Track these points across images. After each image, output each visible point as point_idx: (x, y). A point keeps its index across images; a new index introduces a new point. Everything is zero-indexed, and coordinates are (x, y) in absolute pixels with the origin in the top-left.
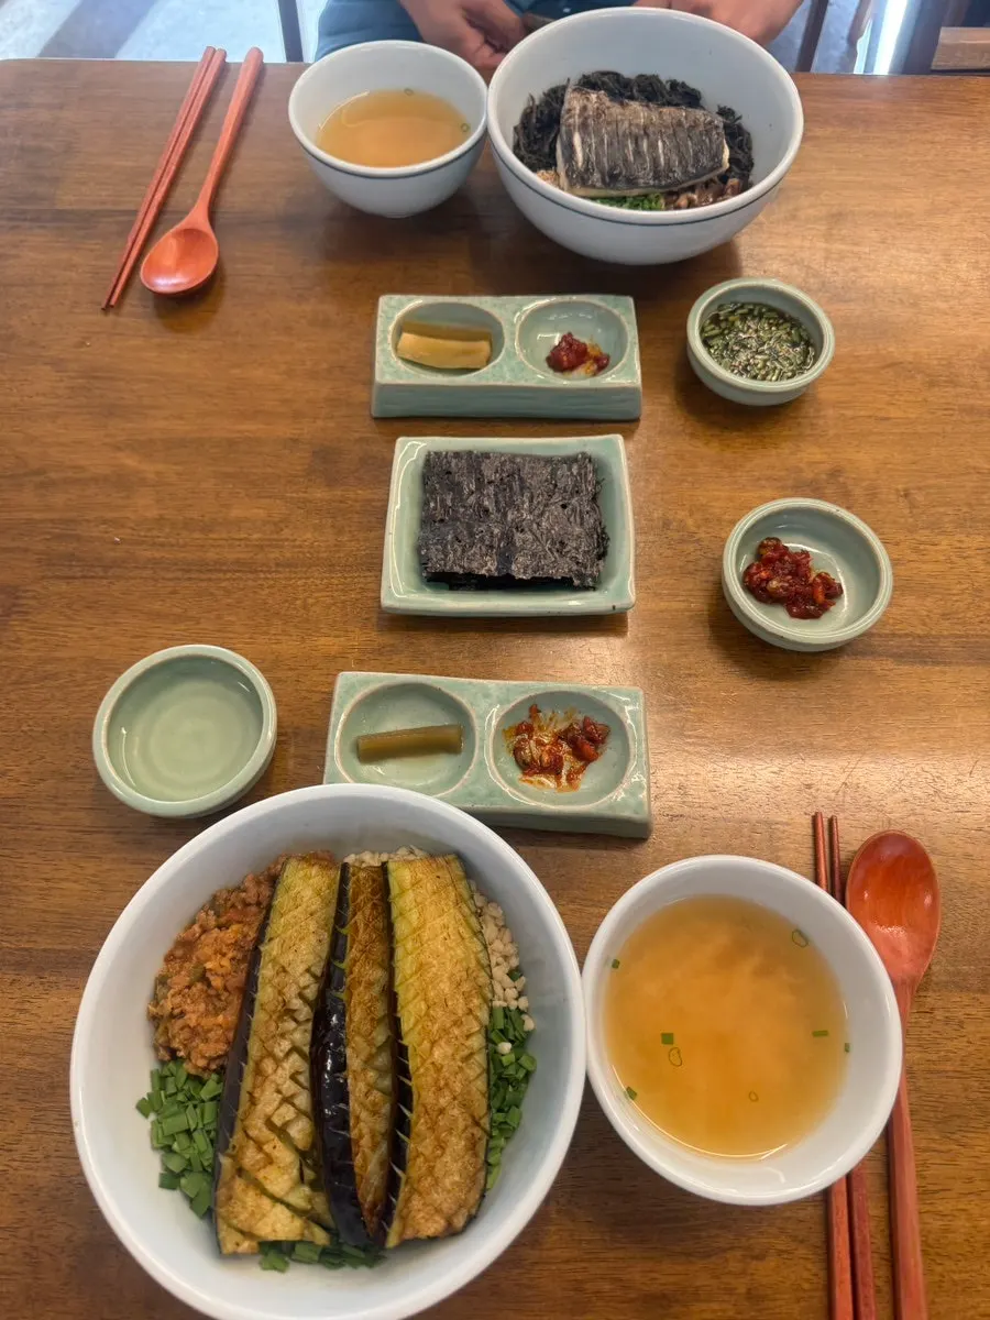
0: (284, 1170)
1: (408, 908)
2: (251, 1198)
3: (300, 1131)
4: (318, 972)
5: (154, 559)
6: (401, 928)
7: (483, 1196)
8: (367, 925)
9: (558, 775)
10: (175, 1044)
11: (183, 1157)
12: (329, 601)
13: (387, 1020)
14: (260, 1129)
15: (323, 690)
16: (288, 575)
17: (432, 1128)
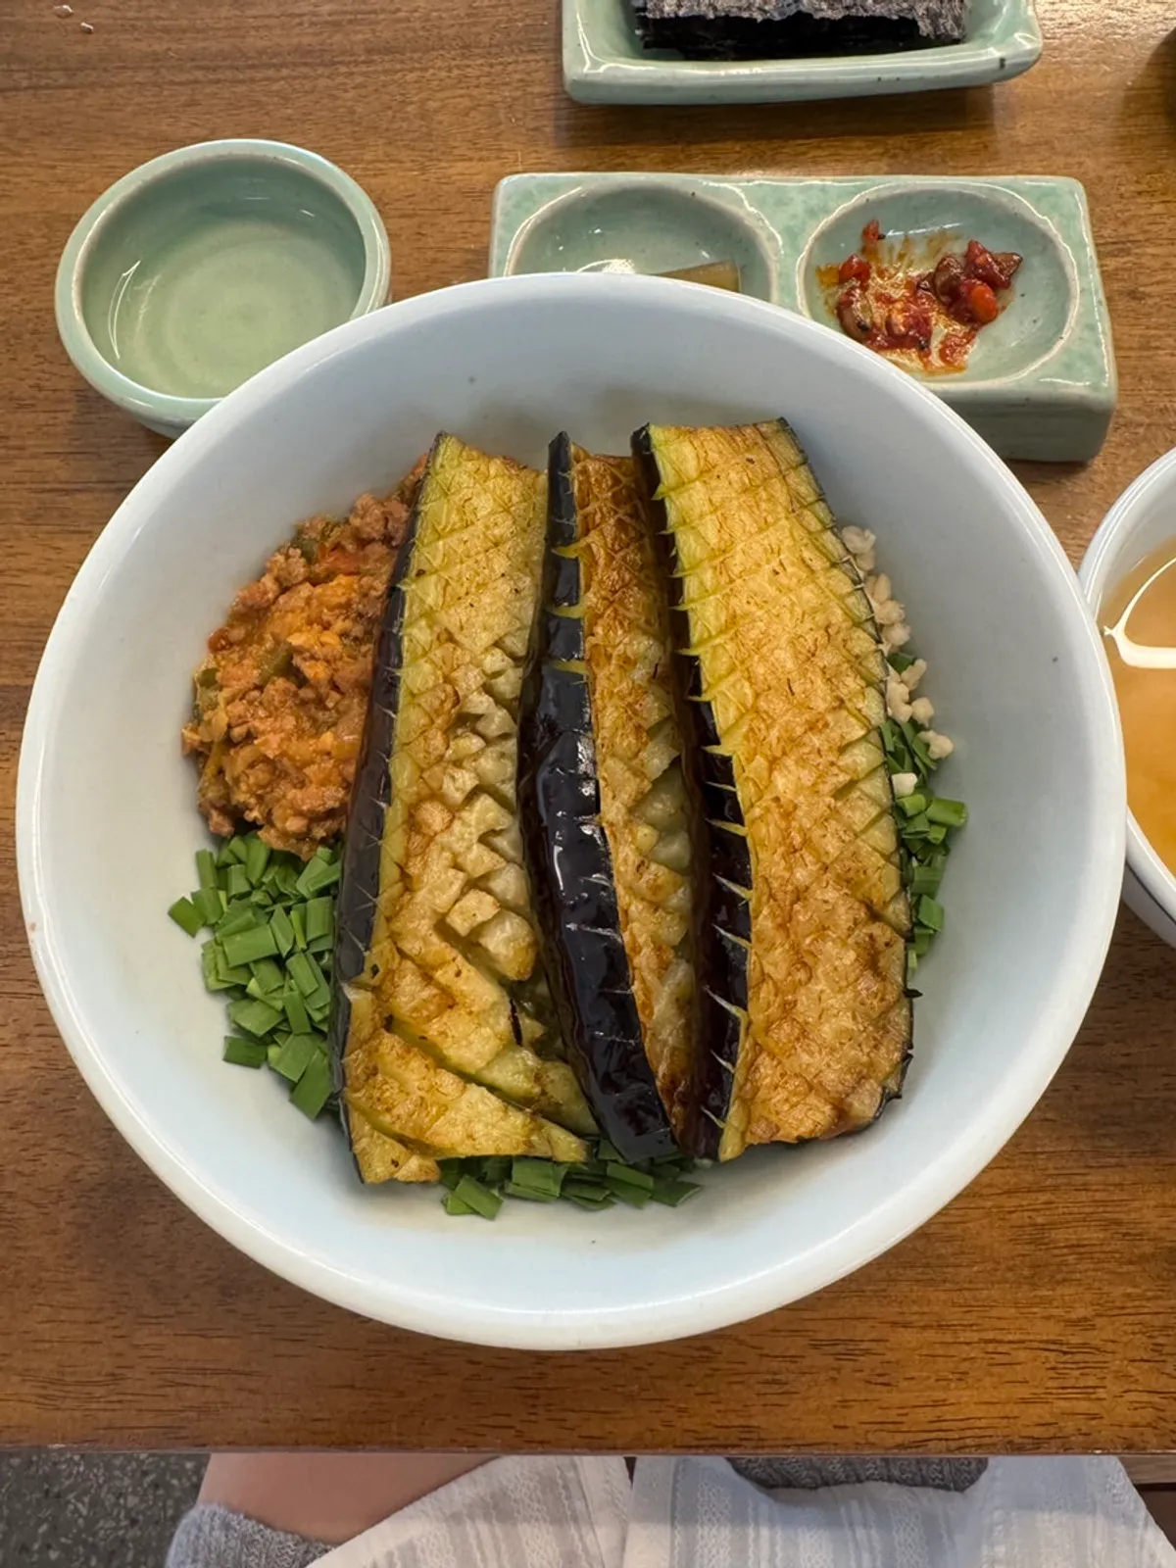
0: (479, 1017)
1: (697, 511)
2: (414, 1072)
3: (509, 941)
4: (520, 649)
5: (154, 53)
6: (688, 547)
7: (907, 1058)
8: (611, 558)
9: (923, 349)
10: (241, 796)
11: (272, 1007)
12: (466, 102)
13: (667, 729)
14: (425, 940)
15: (466, 246)
16: (388, 66)
17: (784, 925)
